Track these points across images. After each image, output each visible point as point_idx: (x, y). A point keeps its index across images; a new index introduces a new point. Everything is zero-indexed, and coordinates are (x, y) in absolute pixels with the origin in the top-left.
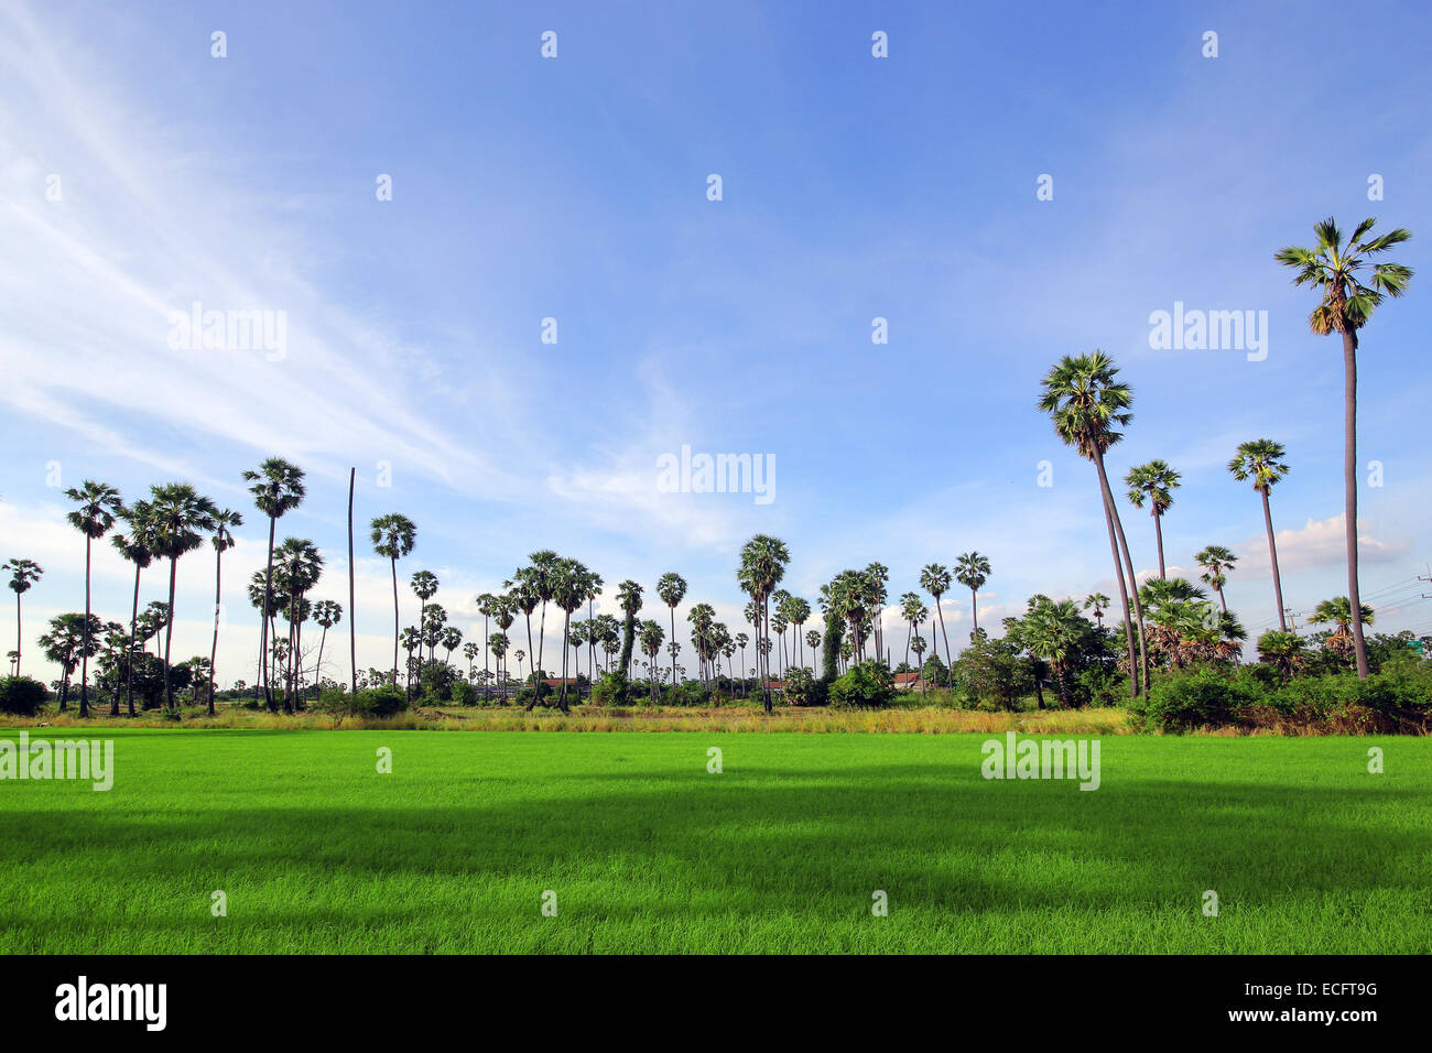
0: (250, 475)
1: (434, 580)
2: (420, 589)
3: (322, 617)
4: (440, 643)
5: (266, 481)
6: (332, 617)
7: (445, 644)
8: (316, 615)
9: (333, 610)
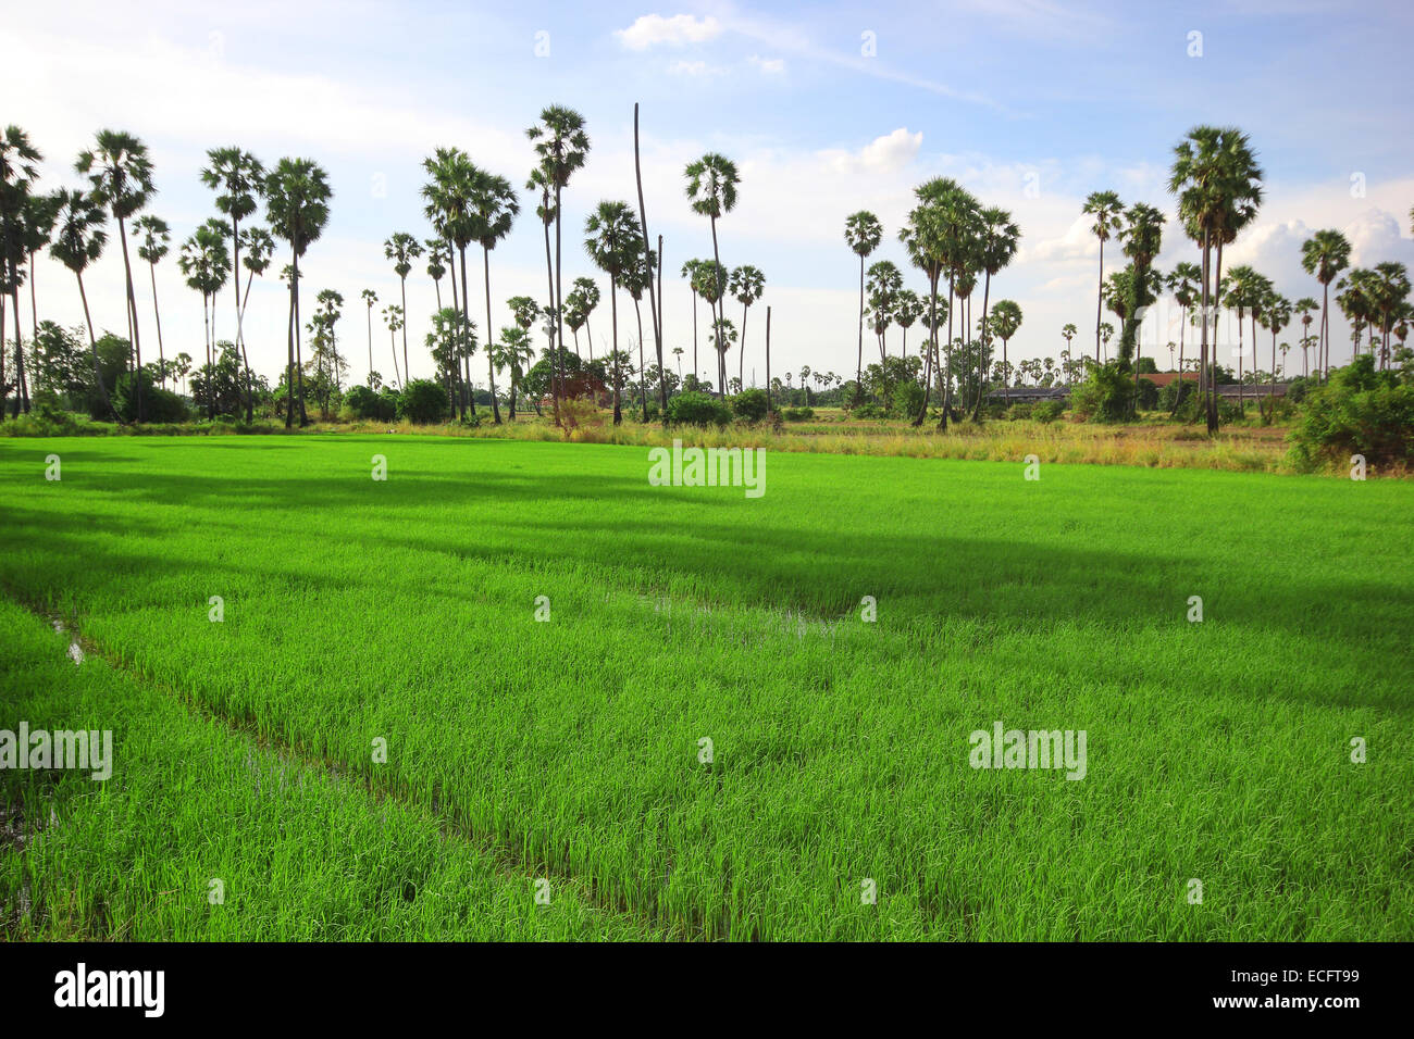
0: (534, 133)
1: (875, 225)
2: (857, 239)
3: (740, 290)
4: (918, 319)
5: (549, 135)
6: (752, 289)
7: (926, 321)
8: (734, 289)
9: (754, 279)
